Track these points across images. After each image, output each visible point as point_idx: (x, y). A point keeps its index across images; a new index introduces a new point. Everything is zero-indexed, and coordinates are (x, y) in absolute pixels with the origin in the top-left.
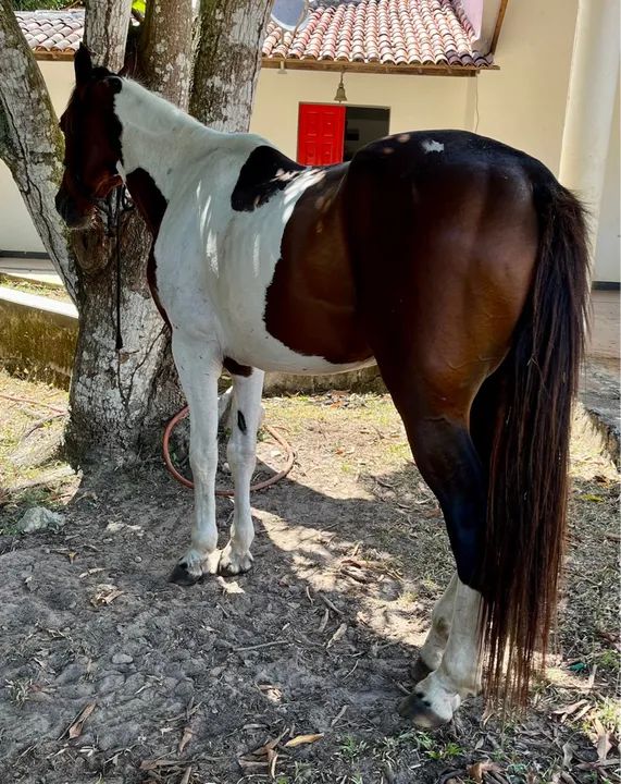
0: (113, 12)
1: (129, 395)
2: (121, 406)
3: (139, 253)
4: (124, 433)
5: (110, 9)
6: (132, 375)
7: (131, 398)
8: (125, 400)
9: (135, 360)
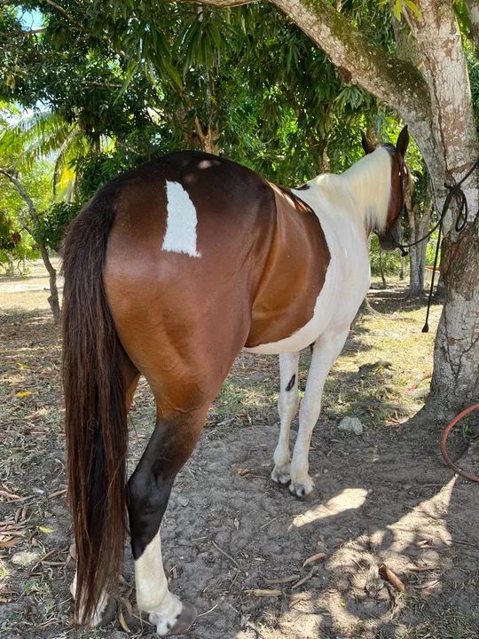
0: (437, 82)
1: (459, 371)
2: (451, 377)
3: (464, 265)
4: (450, 397)
5: (434, 81)
6: (461, 356)
7: (461, 373)
8: (456, 374)
9: (461, 346)
